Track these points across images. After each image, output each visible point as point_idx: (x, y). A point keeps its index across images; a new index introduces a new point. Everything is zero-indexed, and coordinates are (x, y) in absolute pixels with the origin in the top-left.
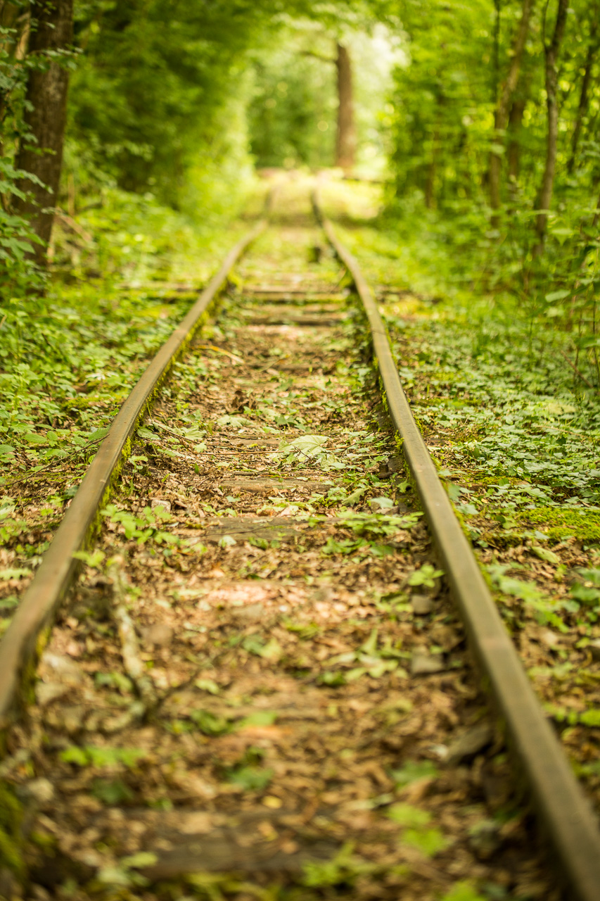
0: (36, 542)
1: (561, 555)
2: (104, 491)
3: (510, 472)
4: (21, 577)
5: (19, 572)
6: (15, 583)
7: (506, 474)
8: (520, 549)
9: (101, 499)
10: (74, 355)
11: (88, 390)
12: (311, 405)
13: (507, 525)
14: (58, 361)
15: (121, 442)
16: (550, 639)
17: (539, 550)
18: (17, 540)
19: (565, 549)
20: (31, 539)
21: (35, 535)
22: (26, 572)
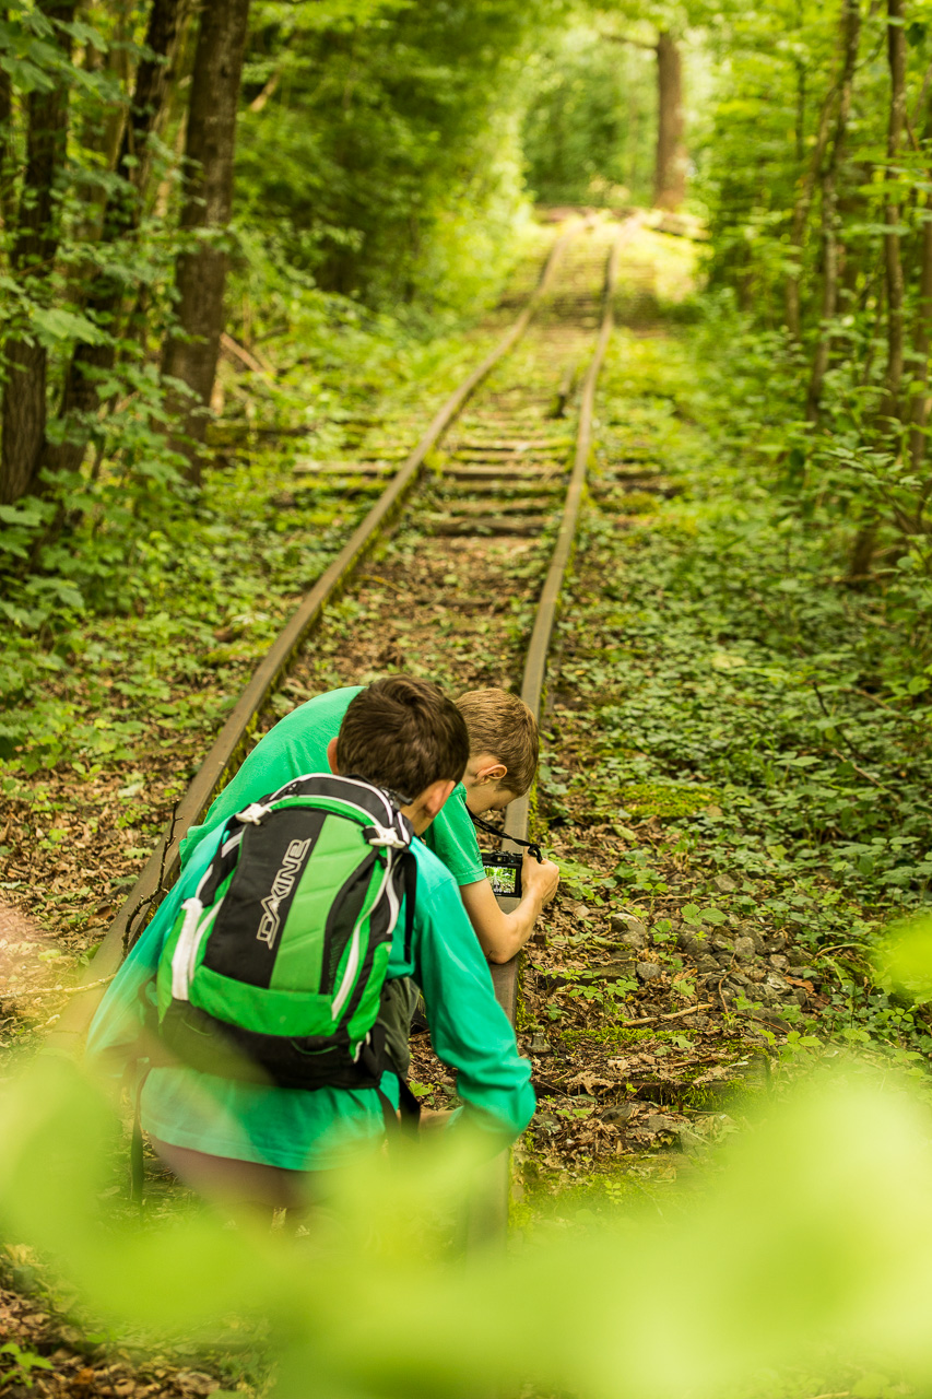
0: (160, 821)
1: (640, 834)
2: (222, 773)
3: (630, 744)
4: (144, 856)
5: (143, 850)
6: (137, 862)
7: (626, 746)
8: (602, 827)
9: (218, 782)
10: (221, 593)
11: (230, 638)
12: (464, 658)
13: (599, 803)
14: (204, 599)
15: (246, 716)
16: (582, 912)
17: (620, 828)
18: (143, 821)
19: (645, 827)
20: (155, 819)
21: (159, 814)
22: (148, 851)
